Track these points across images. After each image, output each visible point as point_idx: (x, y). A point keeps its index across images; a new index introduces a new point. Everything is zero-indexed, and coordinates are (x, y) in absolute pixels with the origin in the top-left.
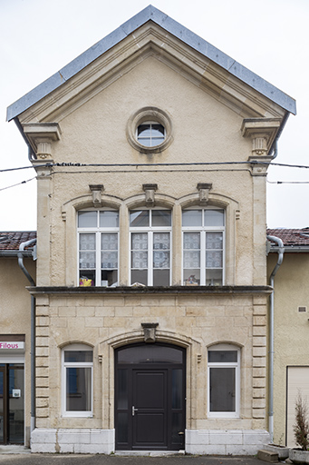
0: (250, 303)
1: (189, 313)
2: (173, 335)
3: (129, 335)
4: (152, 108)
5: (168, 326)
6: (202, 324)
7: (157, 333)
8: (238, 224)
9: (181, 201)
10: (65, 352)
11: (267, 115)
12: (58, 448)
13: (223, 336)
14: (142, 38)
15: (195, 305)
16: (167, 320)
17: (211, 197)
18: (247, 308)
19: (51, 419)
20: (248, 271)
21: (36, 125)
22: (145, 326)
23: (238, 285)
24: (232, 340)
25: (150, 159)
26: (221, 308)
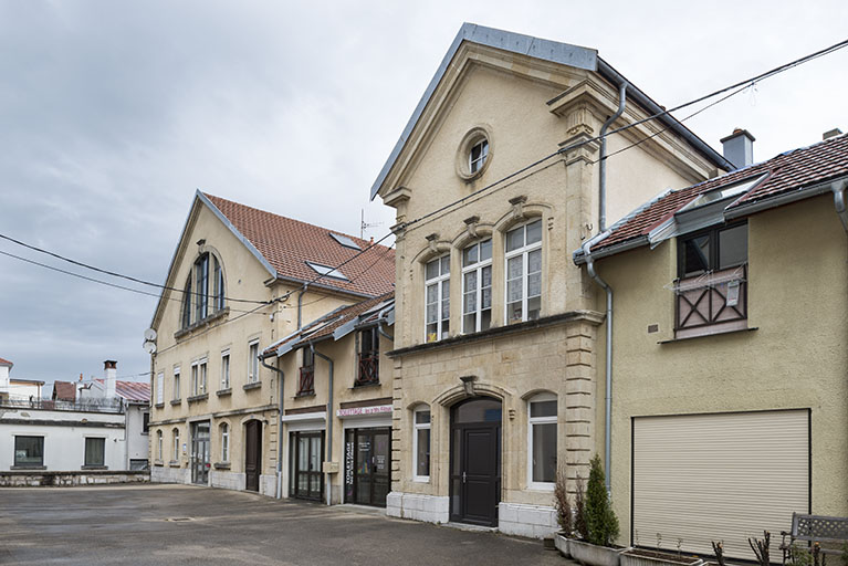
0: (564, 337)
1: (505, 358)
2: (487, 388)
3: (453, 392)
4: (474, 130)
5: (486, 377)
6: (517, 370)
7: (476, 387)
8: (551, 234)
9: (498, 226)
10: (418, 413)
11: (572, 84)
12: (402, 513)
13: (536, 383)
14: (461, 60)
15: (510, 348)
16: (486, 369)
17: (525, 210)
18: (561, 344)
19: (401, 482)
20: (562, 293)
21: (393, 193)
22: (465, 380)
23: (551, 314)
24: (546, 388)
25: (473, 188)
26: (535, 347)
